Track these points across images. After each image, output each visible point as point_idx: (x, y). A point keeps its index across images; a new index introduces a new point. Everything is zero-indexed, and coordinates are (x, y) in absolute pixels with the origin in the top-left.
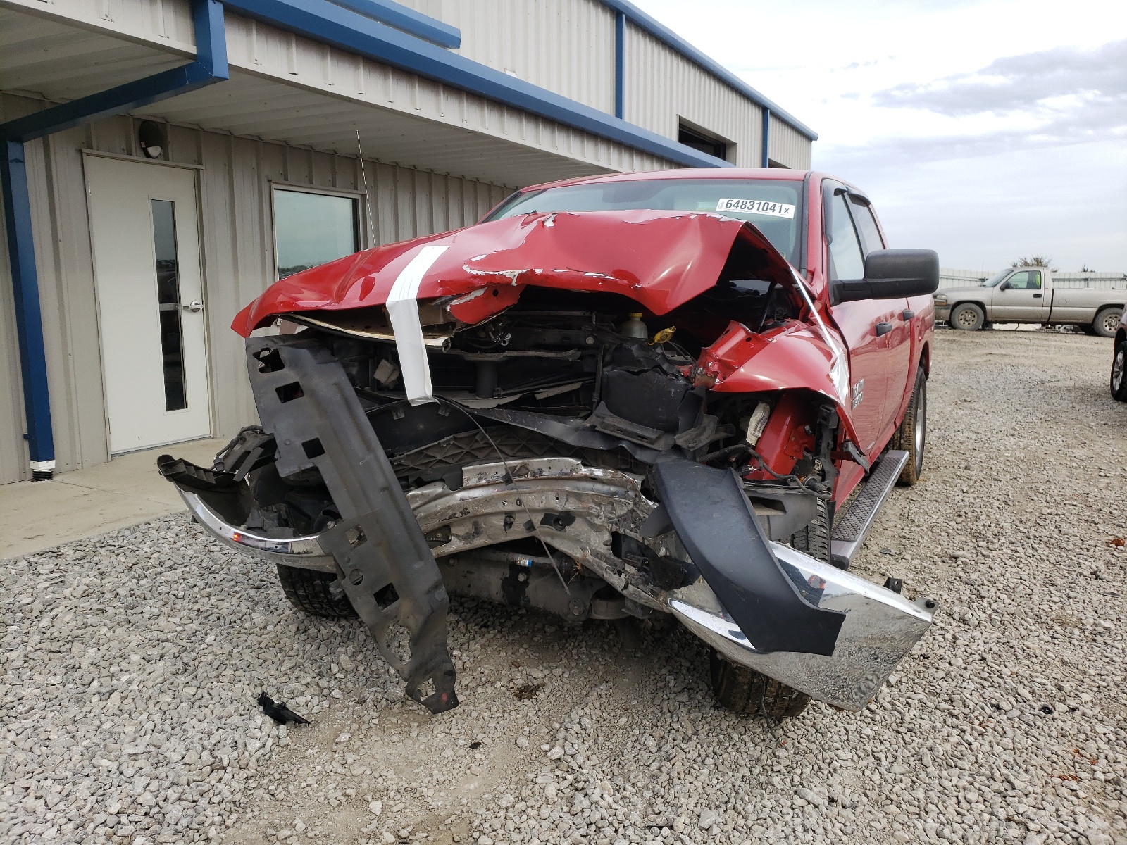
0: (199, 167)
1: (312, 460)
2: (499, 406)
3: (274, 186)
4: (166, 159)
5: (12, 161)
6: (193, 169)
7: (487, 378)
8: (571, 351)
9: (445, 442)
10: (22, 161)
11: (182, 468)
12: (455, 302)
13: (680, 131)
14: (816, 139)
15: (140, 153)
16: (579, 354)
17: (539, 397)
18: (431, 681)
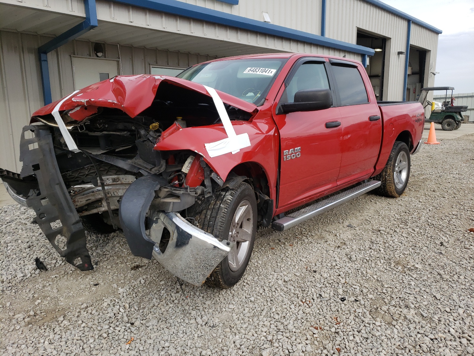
0: (119, 60)
1: (34, 172)
2: (102, 154)
3: (151, 66)
4: (105, 57)
5: (43, 61)
6: (117, 61)
7: (102, 142)
8: (126, 132)
9: (87, 167)
10: (46, 61)
11: (5, 173)
12: (70, 112)
13: (357, 33)
14: (441, 33)
15: (95, 55)
16: (129, 133)
17: (117, 150)
18: (79, 258)
